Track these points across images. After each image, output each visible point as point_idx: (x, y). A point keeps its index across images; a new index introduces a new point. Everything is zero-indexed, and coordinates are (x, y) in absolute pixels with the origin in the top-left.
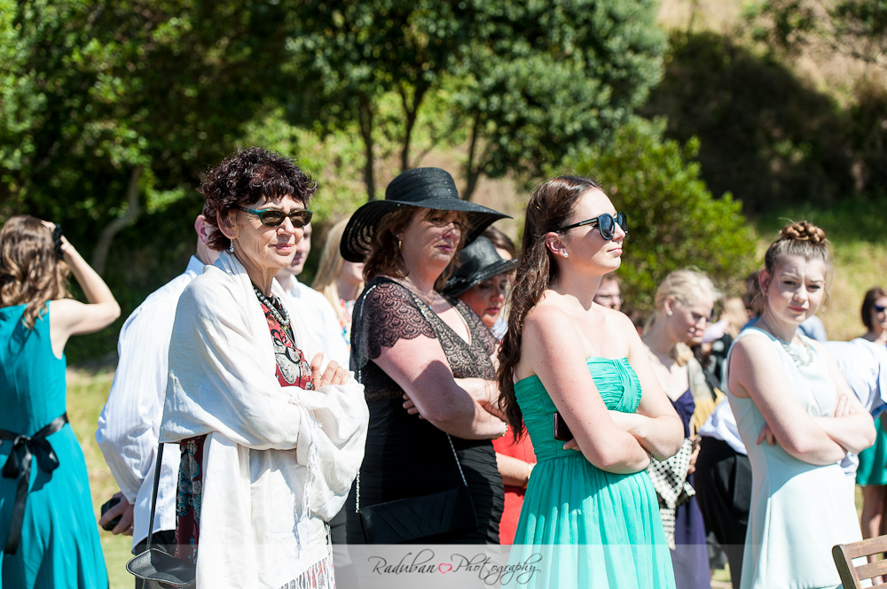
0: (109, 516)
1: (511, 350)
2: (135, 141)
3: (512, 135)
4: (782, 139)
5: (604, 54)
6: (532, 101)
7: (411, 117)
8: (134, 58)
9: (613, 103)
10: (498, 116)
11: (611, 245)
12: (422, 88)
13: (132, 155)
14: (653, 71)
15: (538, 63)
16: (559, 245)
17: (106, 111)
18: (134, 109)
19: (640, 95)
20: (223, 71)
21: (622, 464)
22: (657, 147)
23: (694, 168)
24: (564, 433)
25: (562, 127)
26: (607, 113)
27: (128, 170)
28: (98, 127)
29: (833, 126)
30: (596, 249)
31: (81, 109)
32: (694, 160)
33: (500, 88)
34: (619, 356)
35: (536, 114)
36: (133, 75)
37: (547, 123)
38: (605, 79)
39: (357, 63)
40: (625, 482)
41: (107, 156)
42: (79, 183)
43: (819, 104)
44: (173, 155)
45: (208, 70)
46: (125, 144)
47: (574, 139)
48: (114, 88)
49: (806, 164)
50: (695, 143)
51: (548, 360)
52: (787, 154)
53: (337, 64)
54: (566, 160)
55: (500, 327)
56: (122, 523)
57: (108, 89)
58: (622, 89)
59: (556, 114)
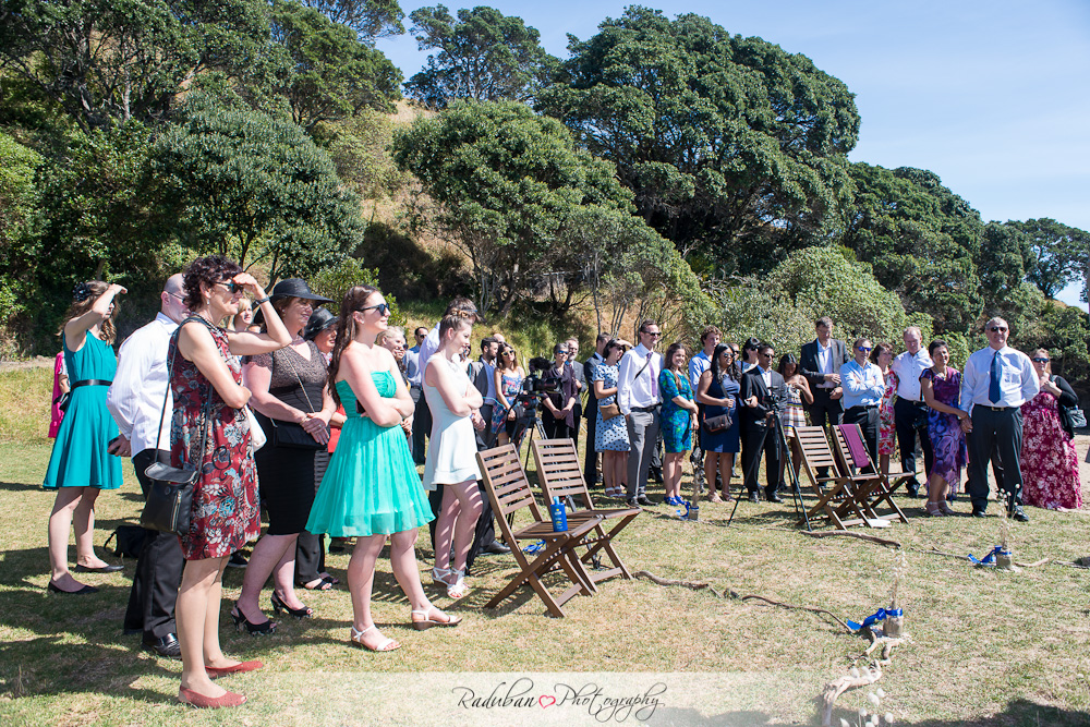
0: (113, 447)
1: (334, 368)
2: (101, 247)
3: (294, 260)
4: (409, 271)
5: (338, 228)
6: (304, 246)
7: (245, 248)
8: (103, 207)
9: (341, 250)
10: (287, 252)
11: (384, 318)
12: (251, 236)
13: (101, 255)
14: (359, 238)
15: (308, 229)
16: (359, 317)
17: (85, 231)
18: (102, 231)
19: (353, 248)
20: (151, 218)
21: (389, 424)
22: (361, 271)
23: (377, 281)
24: (361, 409)
25: (317, 259)
26: (338, 254)
27: (97, 262)
28: (79, 239)
29: (430, 268)
30: (377, 320)
31: (71, 228)
32: (377, 277)
33: (289, 238)
34: (385, 370)
35: (305, 252)
36: (102, 215)
37: (311, 256)
38: (338, 239)
39: (221, 221)
40: (390, 431)
41: (86, 253)
42: (68, 265)
43: (426, 257)
44: (121, 256)
45: (143, 216)
46: (96, 248)
47: (322, 264)
48: (92, 220)
49: (419, 282)
50: (377, 270)
51: (354, 375)
52: (411, 278)
53: (212, 222)
54: (318, 274)
55: (329, 356)
56: (120, 450)
57: (87, 220)
58: (345, 245)
59: (315, 253)
